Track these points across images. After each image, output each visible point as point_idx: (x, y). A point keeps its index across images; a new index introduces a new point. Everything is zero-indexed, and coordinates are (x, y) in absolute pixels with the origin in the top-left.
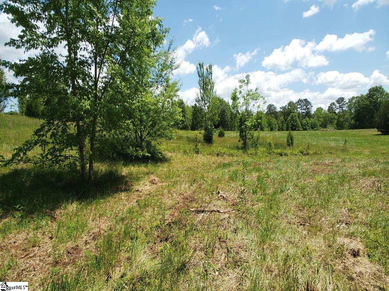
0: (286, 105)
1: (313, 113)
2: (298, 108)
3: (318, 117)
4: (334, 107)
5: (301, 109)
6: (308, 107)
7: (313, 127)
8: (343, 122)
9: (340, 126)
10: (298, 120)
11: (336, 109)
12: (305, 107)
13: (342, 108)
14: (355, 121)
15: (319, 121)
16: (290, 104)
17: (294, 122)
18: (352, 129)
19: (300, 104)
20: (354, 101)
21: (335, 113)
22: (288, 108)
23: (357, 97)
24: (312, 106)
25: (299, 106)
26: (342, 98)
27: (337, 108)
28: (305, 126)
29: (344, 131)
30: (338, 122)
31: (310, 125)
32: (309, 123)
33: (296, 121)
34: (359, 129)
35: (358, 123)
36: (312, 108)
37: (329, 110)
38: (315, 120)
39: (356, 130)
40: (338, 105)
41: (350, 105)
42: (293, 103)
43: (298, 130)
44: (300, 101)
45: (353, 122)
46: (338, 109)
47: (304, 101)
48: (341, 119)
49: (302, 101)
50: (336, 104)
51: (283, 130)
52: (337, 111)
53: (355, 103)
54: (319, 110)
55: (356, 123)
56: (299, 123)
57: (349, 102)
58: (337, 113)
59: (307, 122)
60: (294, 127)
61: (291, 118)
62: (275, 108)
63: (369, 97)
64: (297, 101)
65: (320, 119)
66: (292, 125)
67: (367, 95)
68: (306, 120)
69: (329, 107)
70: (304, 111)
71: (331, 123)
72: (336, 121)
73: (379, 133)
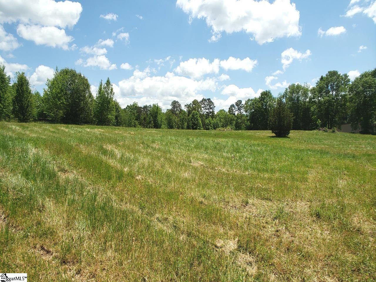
0: (191, 104)
1: (216, 113)
2: (203, 107)
3: (220, 118)
4: (233, 108)
5: (204, 108)
6: (211, 107)
7: (215, 127)
8: (241, 123)
9: (238, 127)
10: (199, 118)
11: (235, 111)
12: (208, 107)
13: (240, 110)
14: (251, 123)
15: (220, 121)
16: (195, 102)
17: (195, 120)
18: (248, 130)
19: (204, 104)
20: (249, 103)
21: (234, 114)
22: (193, 107)
23: (252, 100)
24: (215, 107)
25: (203, 106)
26: (240, 101)
27: (236, 110)
29: (240, 131)
30: (237, 123)
31: (212, 125)
32: (211, 123)
33: (197, 120)
34: (254, 130)
35: (252, 125)
36: (214, 108)
37: (229, 111)
38: (217, 120)
39: (251, 131)
40: (237, 107)
41: (247, 107)
42: (197, 102)
43: (199, 129)
44: (204, 100)
45: (249, 123)
46: (237, 111)
47: (207, 100)
48: (239, 120)
49: (206, 101)
50: (235, 106)
52: (236, 113)
53: (250, 105)
54: (222, 111)
55: (251, 125)
56: (200, 122)
57: (245, 104)
58: (236, 115)
59: (210, 122)
60: (195, 126)
61: (192, 115)
62: (180, 105)
63: (261, 100)
64: (201, 100)
65: (221, 120)
66: (193, 123)
67: (259, 98)
68: (209, 120)
69: (229, 108)
70: (207, 111)
71: (231, 124)
72: (235, 122)
73: (274, 135)
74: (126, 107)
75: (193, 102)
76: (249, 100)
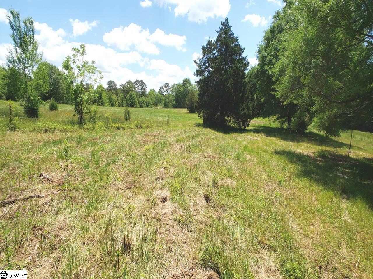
0: (125, 84)
1: (147, 93)
3: (151, 97)
4: (162, 90)
5: (138, 88)
6: (144, 87)
7: (148, 105)
8: (169, 102)
9: (166, 106)
10: (135, 98)
11: (163, 92)
12: (141, 87)
13: (168, 91)
14: (176, 102)
15: (152, 100)
16: (129, 82)
17: (132, 100)
18: (174, 108)
19: (137, 84)
20: (175, 87)
21: (163, 95)
22: (127, 86)
23: (176, 85)
24: (147, 87)
25: (136, 86)
26: (168, 84)
28: (142, 104)
29: (169, 109)
30: (165, 102)
31: (145, 103)
33: (134, 99)
34: (178, 108)
35: (177, 104)
36: (146, 89)
37: (159, 92)
38: (149, 99)
39: (176, 109)
40: (165, 89)
41: (173, 90)
42: (131, 83)
43: (136, 107)
44: (137, 81)
45: (174, 103)
46: (165, 92)
48: (167, 100)
49: (139, 82)
51: (123, 106)
52: (165, 94)
53: (176, 89)
54: (152, 91)
55: (176, 104)
56: (137, 101)
57: (172, 87)
58: (165, 95)
59: (143, 101)
60: (132, 104)
61: (130, 95)
62: (115, 85)
63: (183, 86)
64: (135, 81)
65: (153, 99)
66: (131, 102)
67: (182, 84)
68: (142, 99)
69: (159, 89)
70: (140, 91)
71: (160, 102)
72: (164, 101)
73: (188, 112)
76: (174, 85)
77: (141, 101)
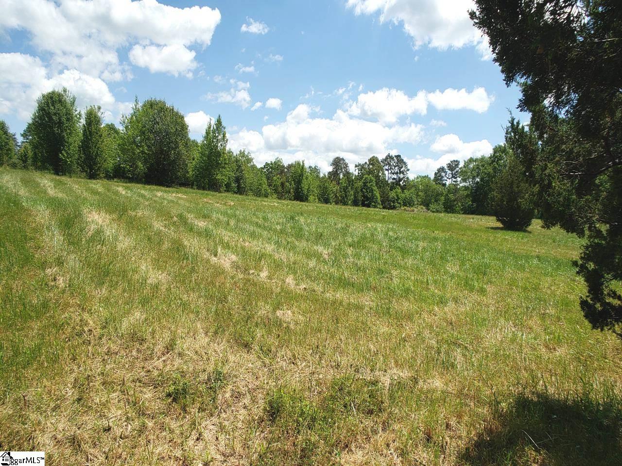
0: (366, 163)
2: (386, 170)
3: (417, 190)
4: (443, 174)
5: (390, 171)
6: (402, 170)
8: (454, 201)
9: (449, 208)
10: (375, 188)
11: (446, 178)
12: (396, 170)
13: (456, 178)
14: (473, 201)
15: (418, 195)
16: (373, 161)
17: (367, 191)
18: (468, 214)
19: (389, 164)
20: (471, 166)
21: (444, 185)
22: (369, 168)
23: (476, 160)
24: (408, 170)
25: (387, 167)
26: (457, 161)
27: (448, 178)
28: (394, 202)
30: (447, 200)
31: (401, 202)
32: (399, 198)
33: (372, 191)
34: (476, 215)
35: (475, 205)
36: (407, 172)
37: (436, 179)
38: (412, 193)
40: (449, 172)
42: (377, 160)
43: (375, 207)
44: (389, 157)
45: (468, 202)
46: (450, 179)
47: (395, 158)
48: (451, 196)
49: (393, 159)
50: (447, 170)
51: (345, 204)
52: (448, 182)
53: (473, 169)
55: (473, 205)
56: (378, 195)
57: (465, 167)
58: (448, 185)
59: (397, 196)
60: (366, 201)
61: (364, 183)
62: (346, 165)
63: (493, 161)
64: (384, 158)
65: (420, 193)
66: (364, 196)
67: (490, 158)
68: (396, 192)
69: (436, 174)
70: (395, 176)
71: (436, 201)
72: (443, 198)
73: (499, 225)
74: (264, 166)
75: (370, 160)
76: (471, 160)
77: (394, 198)
